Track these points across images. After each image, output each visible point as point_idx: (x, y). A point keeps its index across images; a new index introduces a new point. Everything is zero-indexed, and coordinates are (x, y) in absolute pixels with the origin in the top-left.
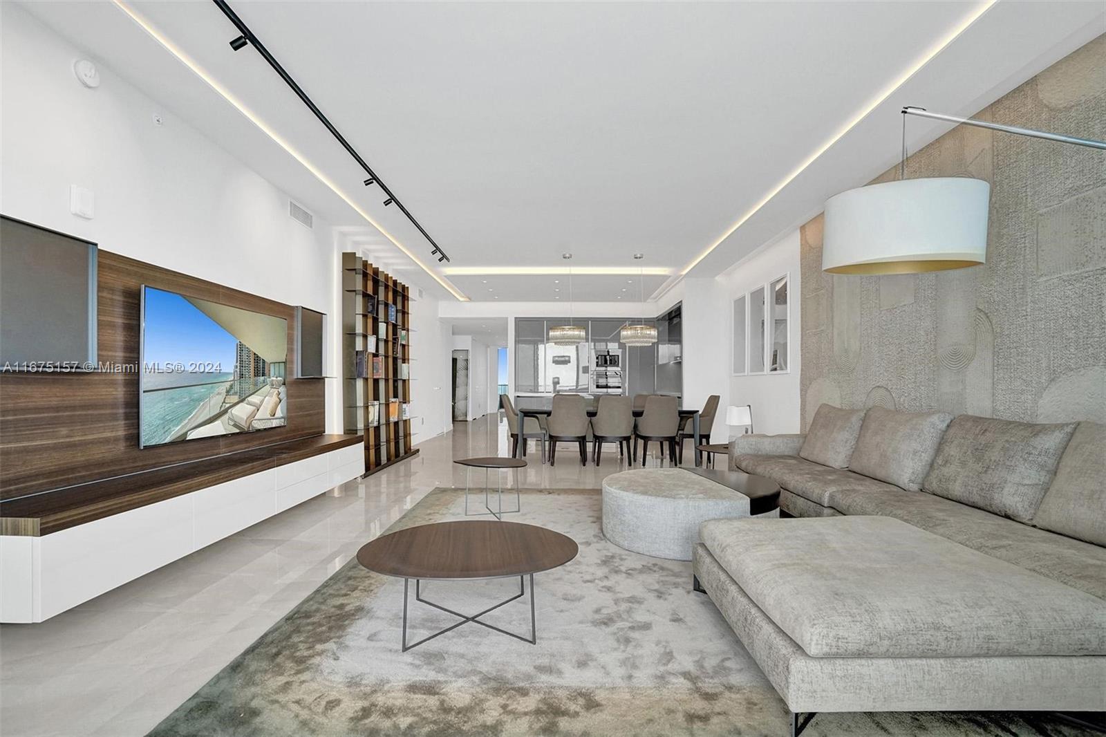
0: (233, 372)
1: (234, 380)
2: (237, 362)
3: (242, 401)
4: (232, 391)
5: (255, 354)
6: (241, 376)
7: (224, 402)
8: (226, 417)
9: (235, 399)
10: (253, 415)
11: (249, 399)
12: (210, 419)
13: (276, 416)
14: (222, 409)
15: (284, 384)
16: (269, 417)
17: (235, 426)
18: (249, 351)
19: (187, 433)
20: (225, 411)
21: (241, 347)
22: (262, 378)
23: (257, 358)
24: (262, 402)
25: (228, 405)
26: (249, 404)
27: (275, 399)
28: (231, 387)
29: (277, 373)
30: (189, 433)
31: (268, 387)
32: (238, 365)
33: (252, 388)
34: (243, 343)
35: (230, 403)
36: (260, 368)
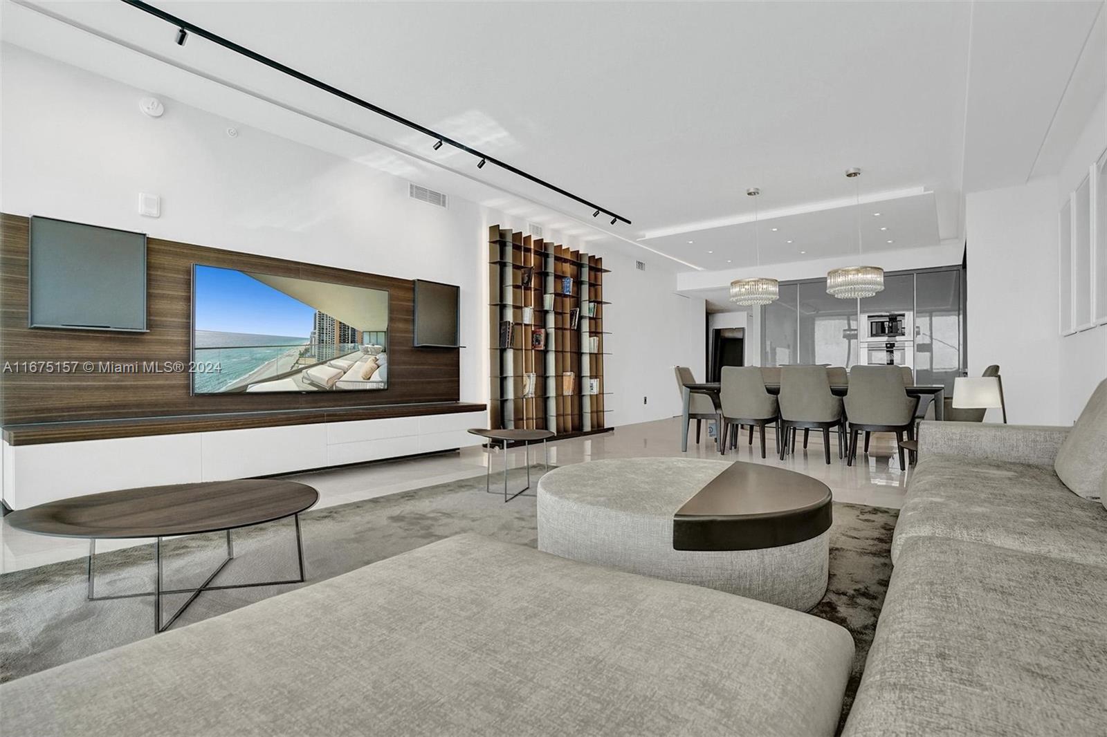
0: (309, 337)
1: (311, 345)
2: (315, 329)
3: (322, 363)
4: (309, 354)
5: (340, 323)
6: (321, 341)
7: (297, 363)
8: (299, 376)
9: (314, 361)
10: (338, 376)
11: (332, 362)
12: (278, 376)
13: (371, 380)
14: (294, 369)
15: (385, 351)
16: (362, 380)
17: (312, 384)
18: (333, 320)
19: (247, 386)
20: (299, 371)
21: (322, 317)
22: (351, 345)
23: (343, 327)
24: (350, 367)
25: (301, 366)
26: (332, 366)
27: (369, 363)
28: (307, 350)
29: (373, 341)
30: (249, 386)
31: (360, 354)
32: (317, 331)
33: (336, 353)
34: (323, 312)
35: (305, 364)
36: (348, 336)
